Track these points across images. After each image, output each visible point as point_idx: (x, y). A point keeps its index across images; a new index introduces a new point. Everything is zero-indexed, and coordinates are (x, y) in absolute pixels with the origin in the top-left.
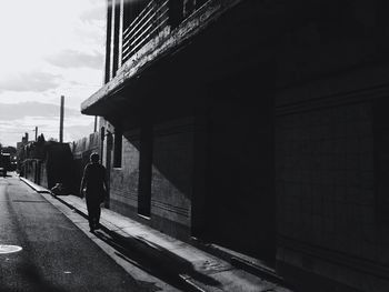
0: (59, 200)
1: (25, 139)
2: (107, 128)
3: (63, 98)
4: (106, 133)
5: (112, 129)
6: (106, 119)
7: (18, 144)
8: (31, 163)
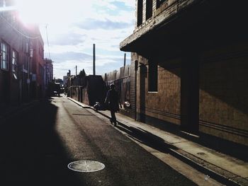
0: (100, 113)
1: (69, 74)
2: (139, 60)
3: (94, 45)
4: (139, 65)
5: (146, 61)
6: (139, 54)
7: (64, 77)
8: (74, 89)
